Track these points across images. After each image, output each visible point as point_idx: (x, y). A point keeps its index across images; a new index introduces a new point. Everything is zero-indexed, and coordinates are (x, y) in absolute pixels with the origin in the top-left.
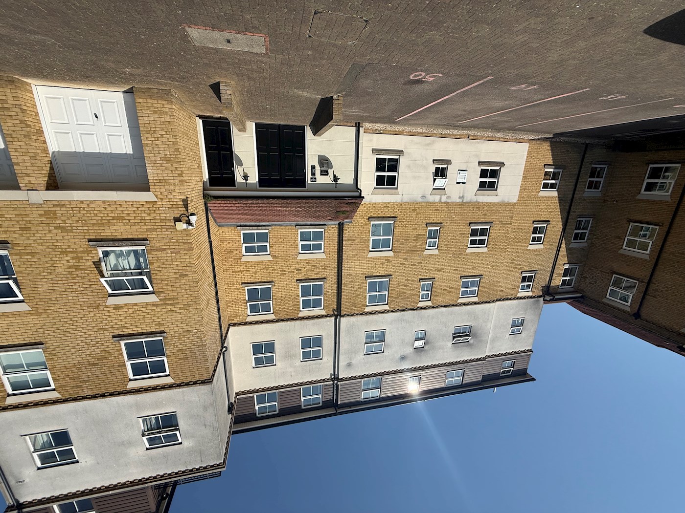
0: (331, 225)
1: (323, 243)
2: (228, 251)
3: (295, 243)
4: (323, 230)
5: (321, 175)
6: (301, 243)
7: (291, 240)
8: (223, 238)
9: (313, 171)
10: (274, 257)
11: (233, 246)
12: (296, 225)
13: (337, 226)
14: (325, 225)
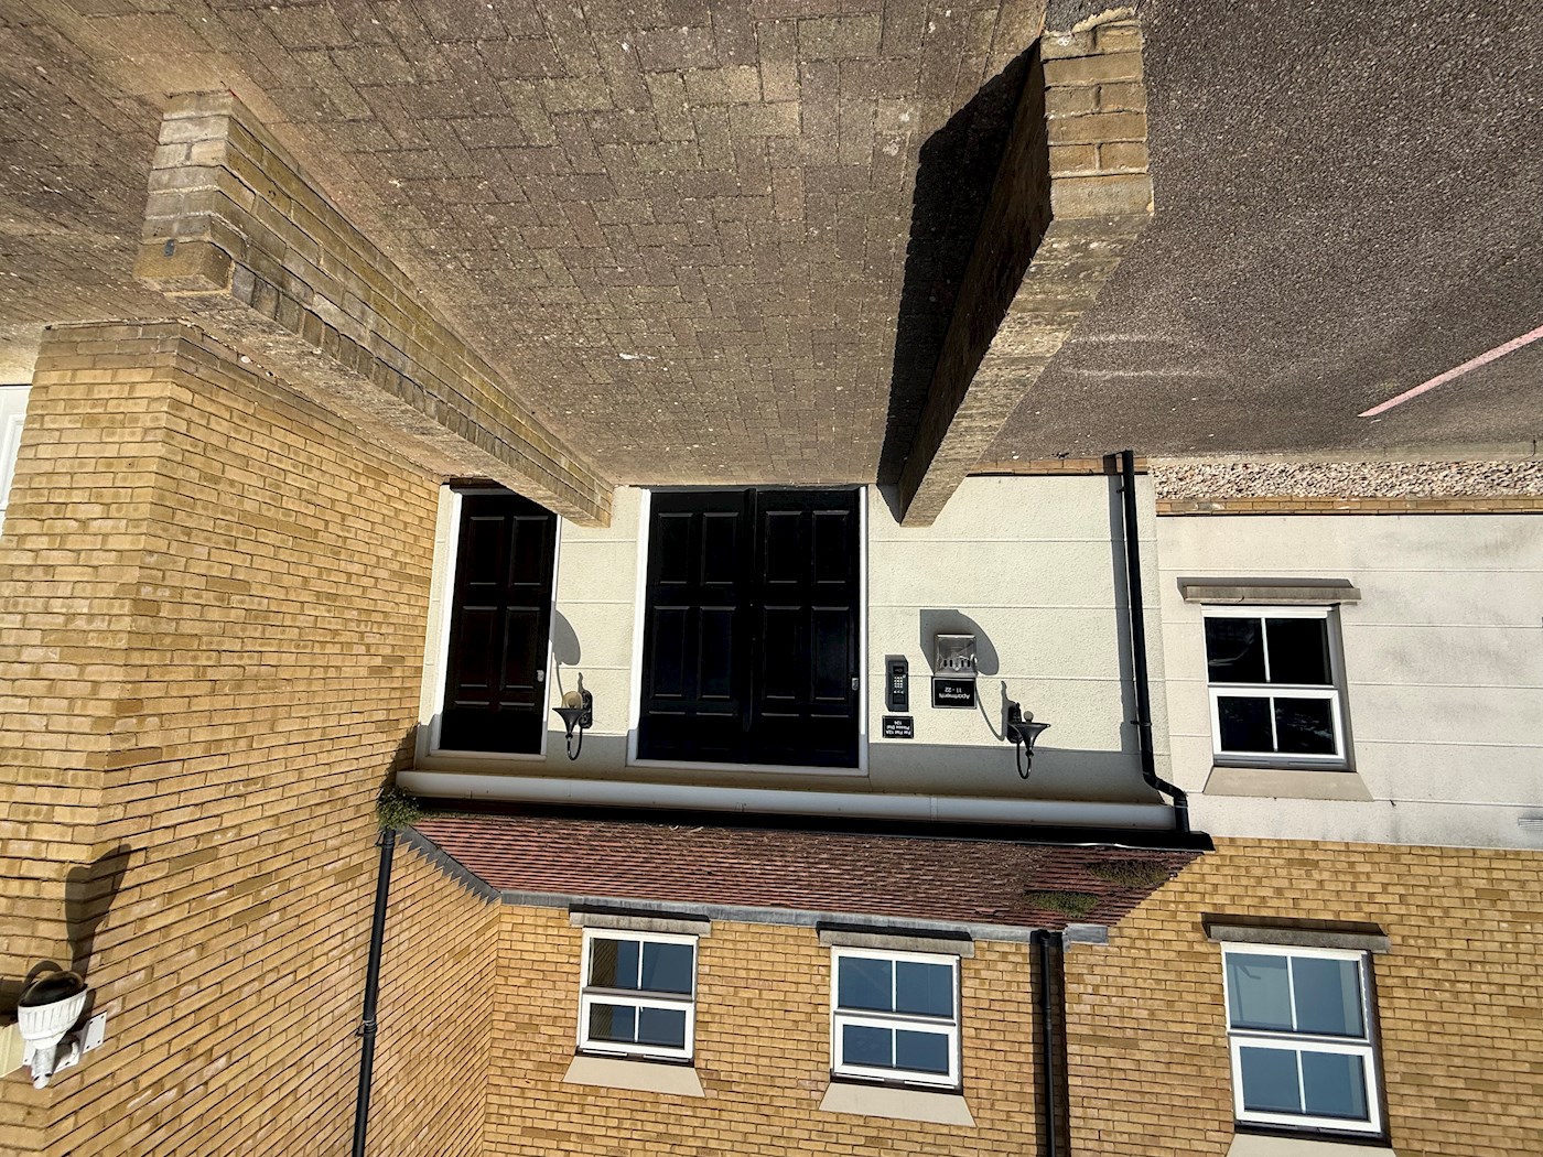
0: (991, 941)
1: (952, 1033)
2: (520, 1019)
3: (816, 1019)
4: (951, 961)
5: (939, 702)
6: (841, 1021)
7: (798, 998)
8: (510, 954)
9: (898, 683)
10: (711, 1079)
11: (543, 999)
12: (823, 926)
13: (1027, 950)
14: (965, 937)
